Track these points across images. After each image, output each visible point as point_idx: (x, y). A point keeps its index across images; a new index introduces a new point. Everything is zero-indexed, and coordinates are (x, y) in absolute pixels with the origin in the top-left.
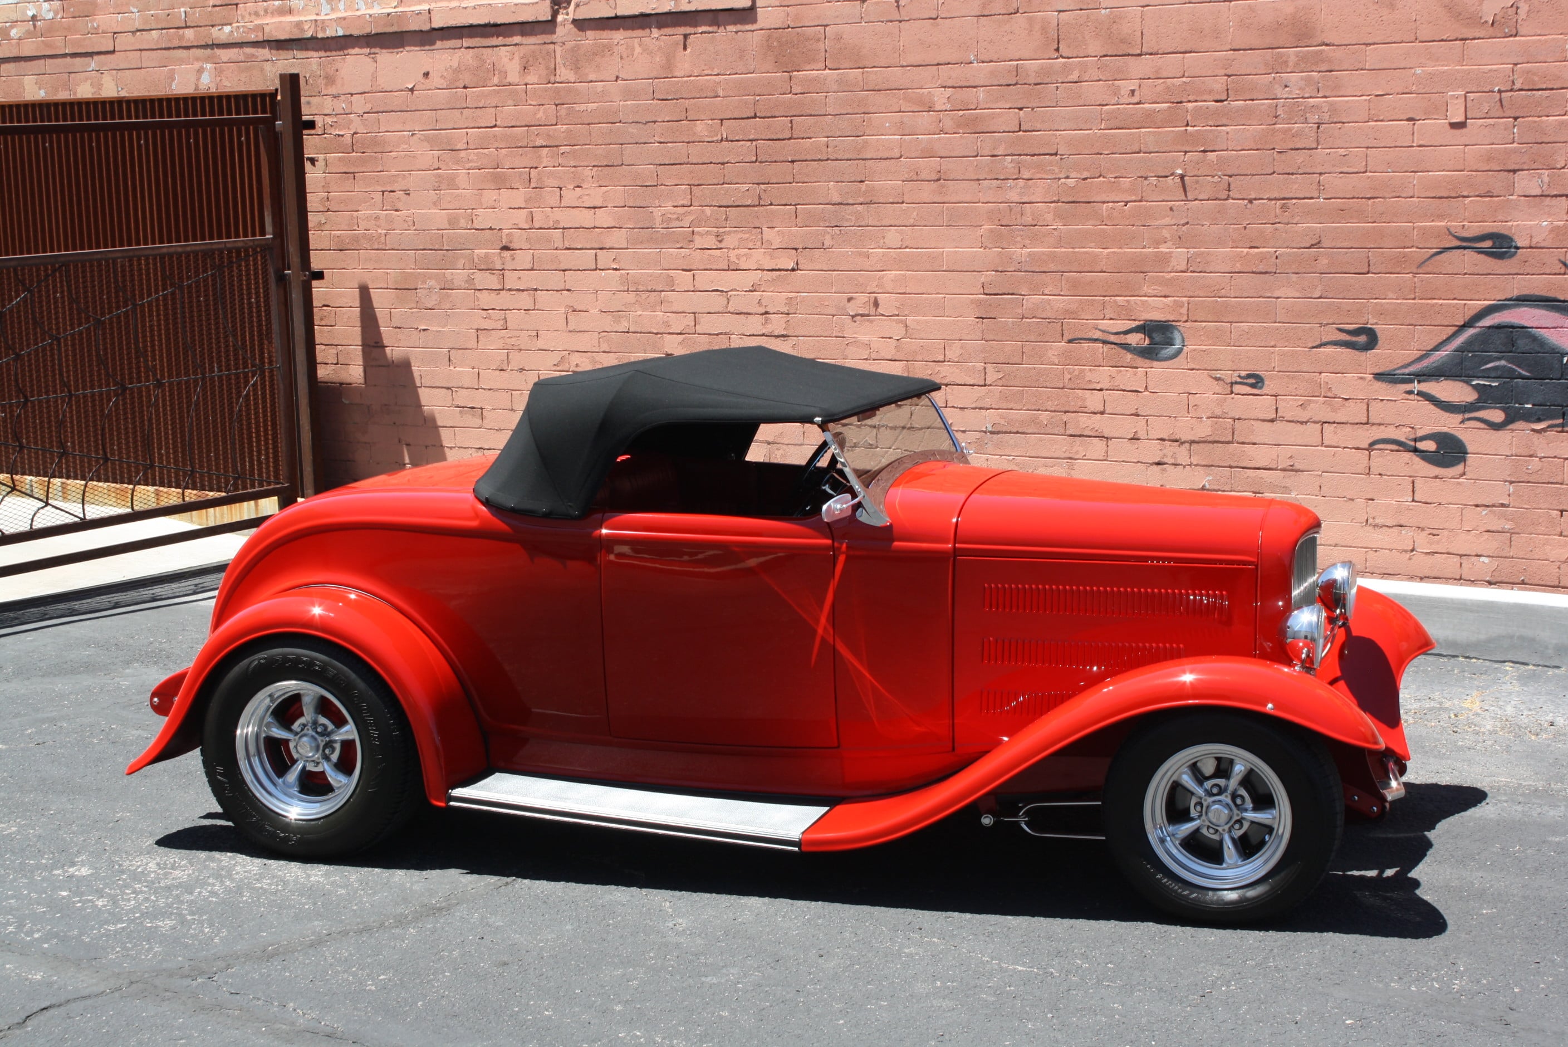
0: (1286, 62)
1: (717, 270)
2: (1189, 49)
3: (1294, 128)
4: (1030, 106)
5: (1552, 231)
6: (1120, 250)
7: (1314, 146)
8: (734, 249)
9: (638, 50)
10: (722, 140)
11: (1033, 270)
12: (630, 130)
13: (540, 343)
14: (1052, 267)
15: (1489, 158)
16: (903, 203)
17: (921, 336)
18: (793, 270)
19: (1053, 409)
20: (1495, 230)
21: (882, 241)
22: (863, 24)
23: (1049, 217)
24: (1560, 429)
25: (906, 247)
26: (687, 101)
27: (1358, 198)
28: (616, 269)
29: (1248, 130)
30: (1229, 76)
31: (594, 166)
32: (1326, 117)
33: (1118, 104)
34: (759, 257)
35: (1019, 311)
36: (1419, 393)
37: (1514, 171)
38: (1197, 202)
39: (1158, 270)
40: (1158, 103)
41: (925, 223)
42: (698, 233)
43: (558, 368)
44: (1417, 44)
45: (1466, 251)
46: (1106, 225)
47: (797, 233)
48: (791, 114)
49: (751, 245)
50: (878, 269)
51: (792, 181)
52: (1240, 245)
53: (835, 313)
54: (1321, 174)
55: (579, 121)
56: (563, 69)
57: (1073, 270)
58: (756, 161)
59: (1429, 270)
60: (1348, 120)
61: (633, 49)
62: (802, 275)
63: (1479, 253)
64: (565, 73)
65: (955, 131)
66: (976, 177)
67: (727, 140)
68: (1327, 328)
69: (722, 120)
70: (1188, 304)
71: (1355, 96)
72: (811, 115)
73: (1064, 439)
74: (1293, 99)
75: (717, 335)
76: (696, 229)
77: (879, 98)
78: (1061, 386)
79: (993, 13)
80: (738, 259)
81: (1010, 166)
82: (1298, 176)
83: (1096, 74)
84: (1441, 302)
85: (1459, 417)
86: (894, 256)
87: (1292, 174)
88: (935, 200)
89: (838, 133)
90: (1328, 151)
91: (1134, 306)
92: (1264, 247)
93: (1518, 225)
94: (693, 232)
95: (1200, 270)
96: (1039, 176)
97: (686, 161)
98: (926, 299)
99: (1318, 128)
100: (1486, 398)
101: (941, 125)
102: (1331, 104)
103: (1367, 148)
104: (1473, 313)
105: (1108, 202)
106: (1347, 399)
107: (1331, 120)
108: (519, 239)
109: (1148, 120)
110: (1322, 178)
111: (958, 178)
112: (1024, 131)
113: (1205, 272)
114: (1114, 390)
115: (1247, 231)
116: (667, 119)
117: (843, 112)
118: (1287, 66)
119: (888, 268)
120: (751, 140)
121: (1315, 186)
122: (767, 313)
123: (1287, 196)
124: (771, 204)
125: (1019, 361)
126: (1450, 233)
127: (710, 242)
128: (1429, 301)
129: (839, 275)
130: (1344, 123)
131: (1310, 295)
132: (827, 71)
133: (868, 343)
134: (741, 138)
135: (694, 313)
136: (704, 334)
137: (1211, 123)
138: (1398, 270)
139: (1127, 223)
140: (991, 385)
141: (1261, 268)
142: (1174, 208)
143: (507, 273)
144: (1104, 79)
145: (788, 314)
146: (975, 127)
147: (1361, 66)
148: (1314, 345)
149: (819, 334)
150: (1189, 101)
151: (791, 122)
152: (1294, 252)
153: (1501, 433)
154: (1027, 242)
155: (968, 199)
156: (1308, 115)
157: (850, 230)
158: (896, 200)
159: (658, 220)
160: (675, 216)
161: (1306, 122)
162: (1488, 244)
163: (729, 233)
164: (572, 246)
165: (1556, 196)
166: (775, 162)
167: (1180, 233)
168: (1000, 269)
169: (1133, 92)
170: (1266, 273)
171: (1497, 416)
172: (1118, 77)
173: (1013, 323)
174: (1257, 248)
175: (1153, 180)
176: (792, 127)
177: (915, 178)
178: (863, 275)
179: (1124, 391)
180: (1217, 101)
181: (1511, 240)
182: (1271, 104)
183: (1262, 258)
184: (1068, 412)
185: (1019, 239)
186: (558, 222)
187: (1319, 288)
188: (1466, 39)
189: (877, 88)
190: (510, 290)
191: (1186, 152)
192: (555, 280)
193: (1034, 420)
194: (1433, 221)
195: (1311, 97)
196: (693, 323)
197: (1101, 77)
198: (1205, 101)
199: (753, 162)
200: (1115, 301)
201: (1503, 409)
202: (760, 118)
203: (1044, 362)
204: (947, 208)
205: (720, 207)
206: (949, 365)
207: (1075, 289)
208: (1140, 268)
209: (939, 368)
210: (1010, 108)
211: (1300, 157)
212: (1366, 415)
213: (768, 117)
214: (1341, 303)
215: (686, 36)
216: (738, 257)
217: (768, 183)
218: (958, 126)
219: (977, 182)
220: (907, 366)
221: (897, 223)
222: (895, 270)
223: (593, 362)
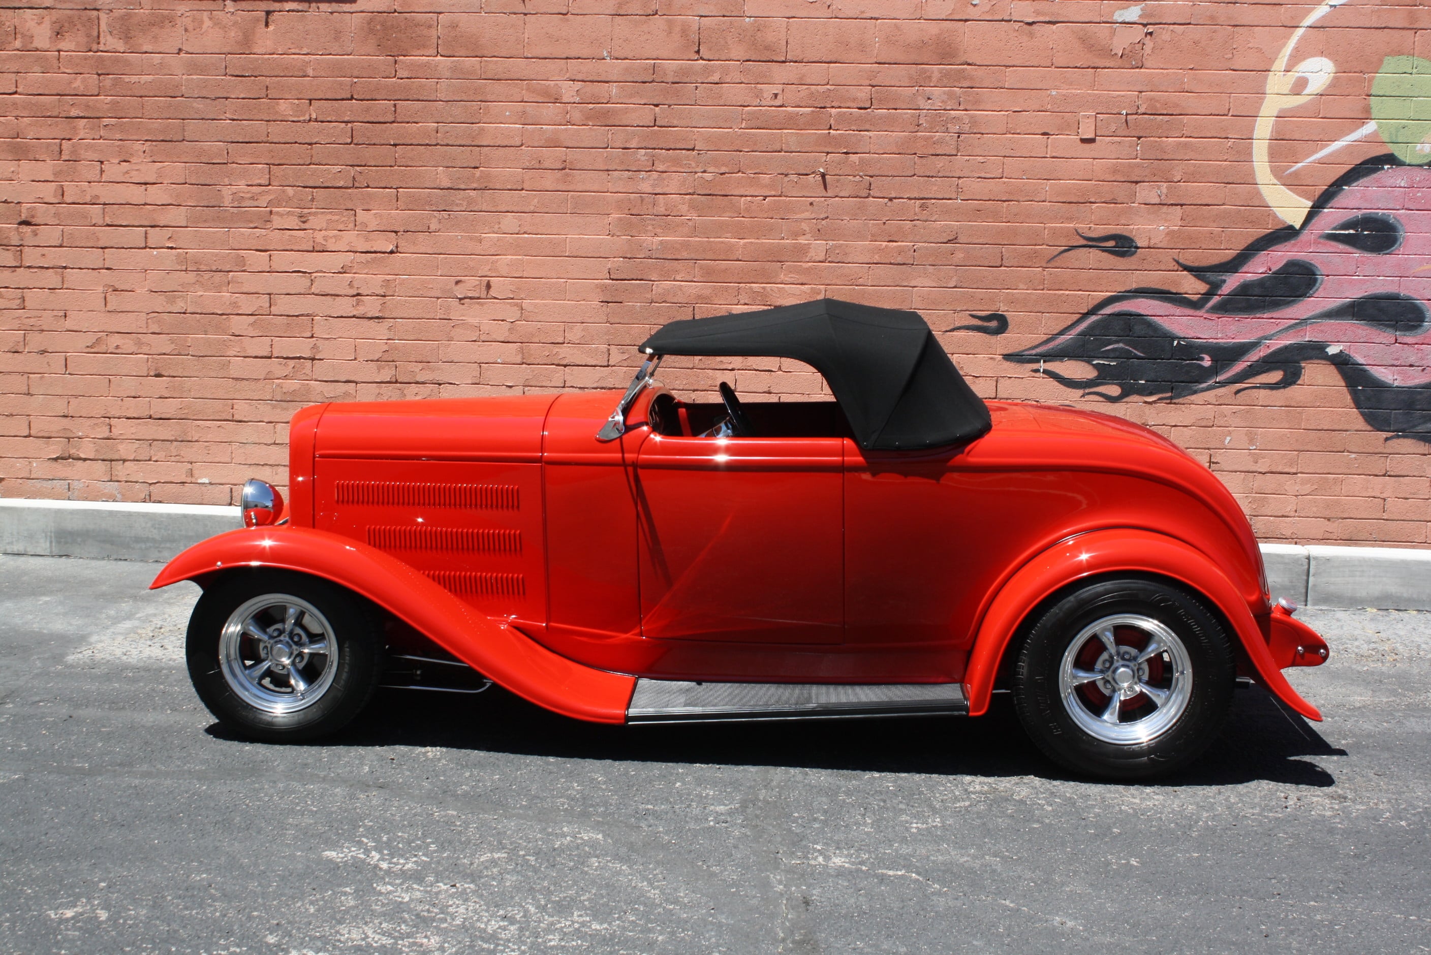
0: (930, 77)
1: (299, 251)
2: (834, 60)
3: (935, 136)
4: (667, 103)
5: (1167, 234)
6: (757, 241)
7: (955, 153)
8: (321, 230)
9: (207, 23)
10: (310, 120)
11: (665, 257)
12: (195, 105)
13: (69, 324)
14: (685, 255)
15: (1115, 171)
16: (522, 189)
17: (538, 319)
18: (392, 252)
19: (681, 388)
20: (1119, 232)
21: (497, 226)
22: (483, 14)
23: (684, 208)
24: (1168, 401)
25: (525, 233)
26: (268, 79)
27: (994, 200)
28: (172, 248)
29: (891, 136)
30: (873, 86)
31: (146, 141)
32: (966, 128)
33: (760, 106)
34: (352, 238)
35: (649, 296)
36: (1045, 372)
37: (1137, 182)
38: (837, 199)
39: (796, 260)
40: (801, 107)
41: (547, 210)
42: (278, 213)
43: (93, 350)
44: (1053, 69)
45: (1091, 250)
46: (743, 217)
47: (397, 217)
48: (396, 98)
49: (341, 227)
50: (491, 253)
51: (393, 164)
52: (878, 239)
53: (440, 295)
54: (959, 178)
55: (129, 93)
56: (109, 38)
57: (708, 258)
58: (350, 144)
59: (1057, 265)
60: (987, 132)
61: (202, 22)
62: (402, 258)
63: (1103, 251)
64: (110, 42)
65: (584, 123)
66: (606, 168)
67: (316, 121)
68: (960, 314)
69: (310, 100)
70: (825, 291)
71: (995, 111)
72: (419, 100)
74: (935, 110)
75: (297, 316)
76: (274, 210)
77: (499, 87)
78: (691, 366)
79: (630, 13)
80: (326, 241)
81: (643, 158)
82: (938, 179)
83: (738, 77)
84: (1067, 292)
85: (1080, 392)
86: (511, 241)
87: (932, 177)
88: (559, 188)
89: (450, 119)
90: (968, 158)
91: (771, 292)
92: (902, 241)
93: (1138, 229)
94: (271, 212)
95: (838, 260)
96: (674, 169)
97: (265, 140)
98: (546, 283)
99: (959, 137)
100: (1105, 374)
101: (568, 116)
102: (972, 117)
103: (1005, 156)
104: (1096, 302)
105: (746, 196)
106: (977, 377)
107: (971, 131)
108: (42, 213)
109: (791, 122)
110: (960, 182)
111: (586, 168)
112: (658, 126)
113: (843, 263)
114: (746, 370)
115: (886, 227)
116: (242, 96)
117: (456, 99)
118: (931, 81)
119: (502, 253)
120: (347, 122)
121: (954, 188)
122: (358, 295)
123: (926, 196)
124: (368, 187)
126: (1078, 234)
127: (293, 222)
128: (1057, 292)
129: (446, 258)
130: (983, 134)
131: (945, 285)
132: (439, 58)
133: (477, 325)
134: (334, 119)
135: (270, 294)
136: (281, 315)
137: (853, 128)
138: (1029, 264)
139: (765, 216)
140: (614, 366)
141: (899, 260)
142: (814, 204)
143: (26, 249)
144: (746, 82)
146: (606, 120)
147: (1000, 85)
148: (948, 329)
149: (420, 316)
150: (833, 107)
151: (395, 106)
152: (931, 247)
153: (1117, 405)
154: (659, 231)
155: (595, 189)
156: (949, 125)
157: (460, 215)
158: (514, 187)
159: (227, 199)
160: (249, 195)
161: (947, 131)
162: (1111, 243)
163: (315, 214)
164: (115, 223)
165: (1172, 205)
166: (374, 144)
167: (820, 227)
168: (629, 256)
169: (776, 95)
170: (904, 264)
171: (1114, 390)
172: (761, 81)
173: (641, 307)
174: (896, 242)
175: (794, 178)
176: (395, 111)
177: (537, 166)
178: (474, 259)
179: (758, 370)
180: (860, 108)
181: (1132, 240)
182: (914, 113)
183: (901, 251)
184: (697, 390)
185: (650, 228)
186: (97, 197)
187: (955, 279)
188: (1097, 68)
189: (496, 77)
190: (29, 267)
191: (828, 153)
192: (93, 257)
194: (1062, 223)
195: (952, 110)
196: (268, 305)
197: (743, 80)
198: (849, 108)
199: (347, 144)
200: (751, 288)
201: (1120, 385)
202: (356, 100)
204: (572, 197)
205: (304, 187)
206: (569, 347)
207: (709, 276)
208: (777, 257)
209: (557, 350)
210: (645, 104)
211: (940, 162)
212: (995, 391)
213: (368, 100)
214: (974, 293)
215: (268, 13)
216: (325, 238)
217: (365, 166)
218: (588, 118)
219: (606, 172)
220: (522, 348)
221: (515, 209)
222: (511, 255)
223: (139, 343)
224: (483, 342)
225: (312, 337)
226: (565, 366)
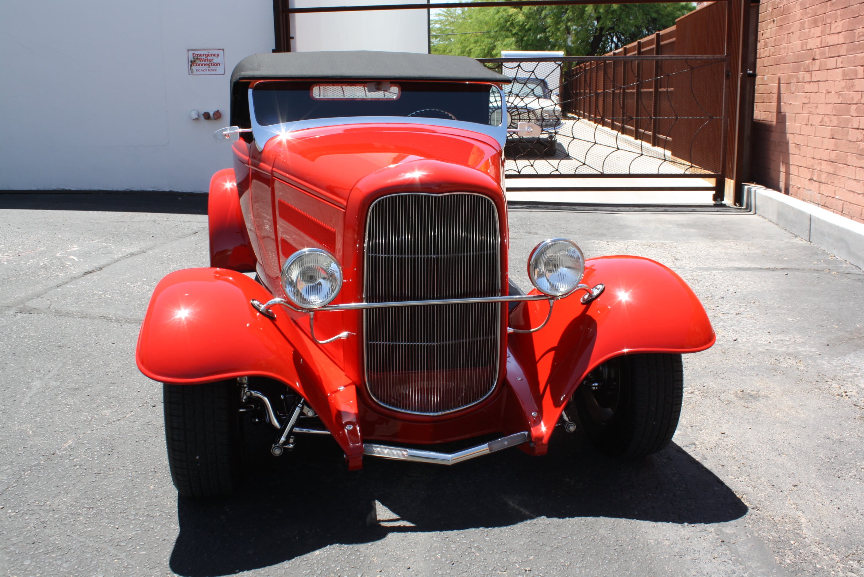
13: (817, 110)
28: (842, 68)
31: (841, 9)
43: (821, 124)
108: (817, 53)
143: (813, 73)
164: (831, 56)
186: (828, 42)
190: (813, 82)
192: (825, 75)
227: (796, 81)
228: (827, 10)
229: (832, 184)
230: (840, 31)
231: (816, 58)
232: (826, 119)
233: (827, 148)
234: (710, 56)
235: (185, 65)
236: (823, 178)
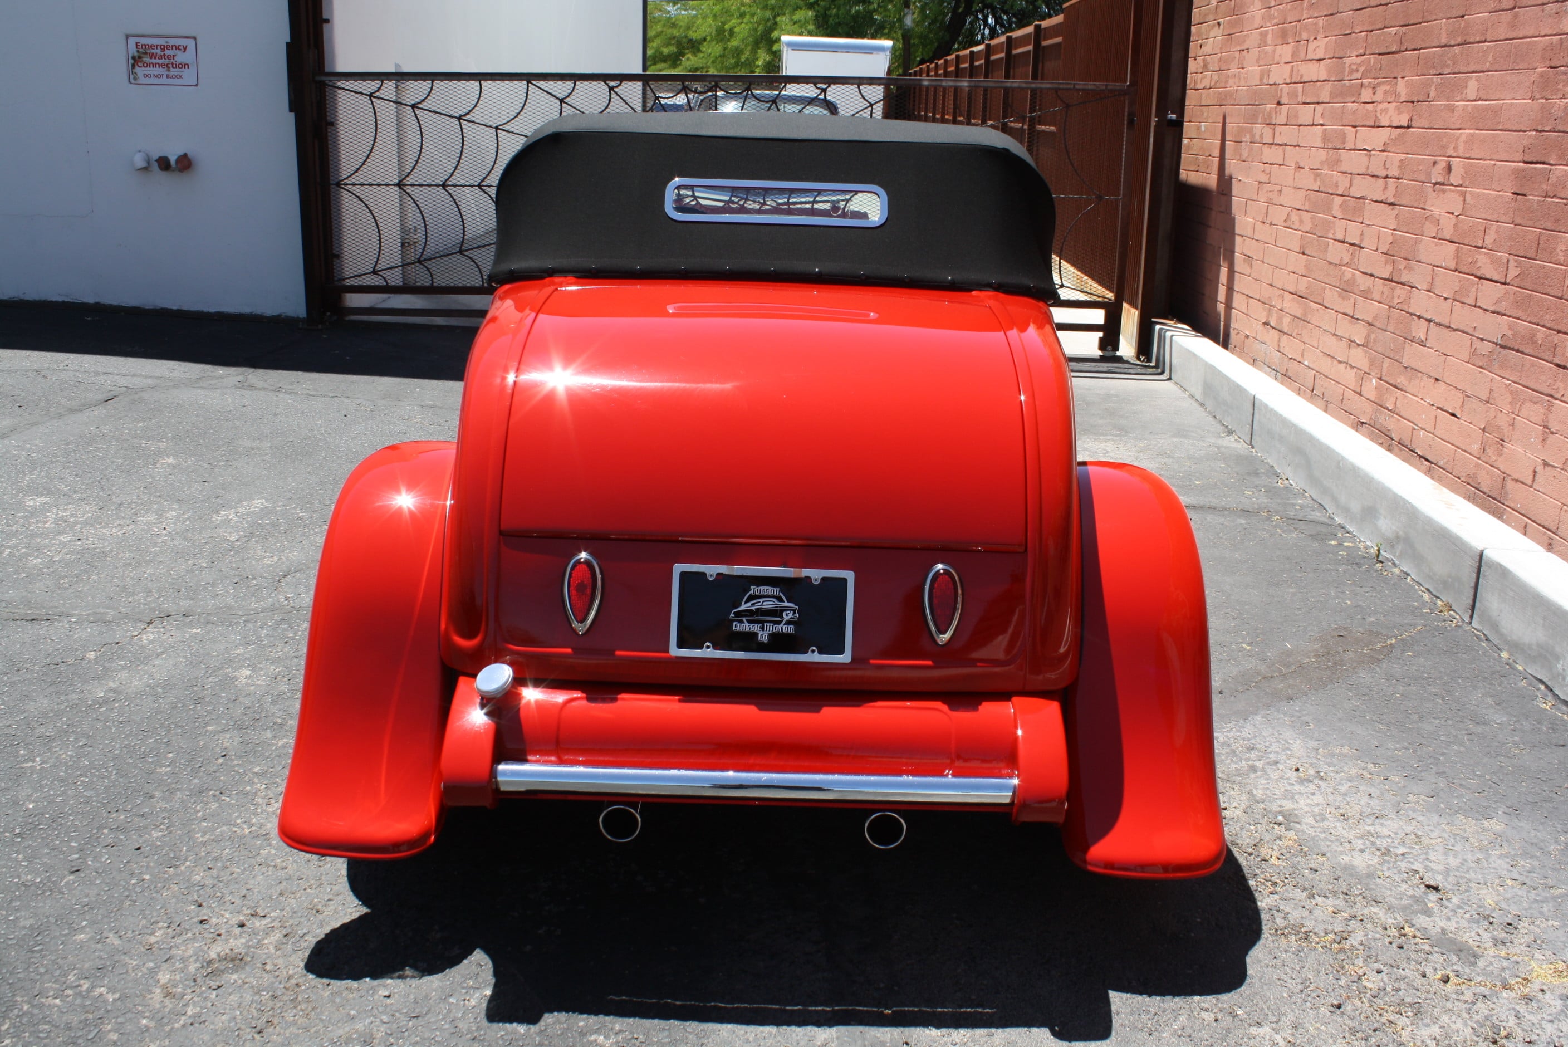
1: (1368, 126)
8: (1379, 102)
13: (1281, 199)
16: (1485, 41)
18: (1408, 127)
21: (1466, 91)
25: (1480, 99)
28: (1322, 125)
31: (1325, 16)
34: (1392, 112)
35: (1544, 187)
42: (1364, 85)
43: (1285, 225)
47: (1416, 84)
49: (1388, 98)
50: (1455, 126)
53: (1423, 179)
73: (1550, 369)
76: (1364, 81)
78: (1560, 295)
80: (1381, 114)
88: (1508, 36)
94: (1362, 84)
98: (1482, 166)
122: (1387, 177)
124: (1406, 50)
125: (1533, 256)
127: (1370, 94)
129: (1433, 134)
133: (1438, 218)
135: (1351, 174)
136: (1353, 197)
140: (1508, 284)
145: (1398, 179)
149: (1412, 203)
158: (1482, 39)
159: (1347, 69)
160: (1355, 67)
163: (1379, 84)
168: (1540, 128)
173: (1538, 202)
185: (1560, 86)
192: (1295, 135)
193: (1532, 339)
196: (1349, 185)
203: (1553, 260)
205: (1380, 54)
206: (1485, 254)
209: (1477, 256)
216: (1381, 112)
219: (1541, 7)
220: (1458, 249)
221: (1479, 68)
222: (1469, 129)
223: (1301, 221)
224: (1440, 239)
225: (1362, 223)
226: (1480, 278)
227: (1249, 140)
228: (1302, 15)
229: (1299, 337)
230: (1322, 57)
231: (1282, 102)
232: (1294, 217)
233: (1294, 270)
234: (1100, 85)
235: (122, 65)
236: (1286, 323)
